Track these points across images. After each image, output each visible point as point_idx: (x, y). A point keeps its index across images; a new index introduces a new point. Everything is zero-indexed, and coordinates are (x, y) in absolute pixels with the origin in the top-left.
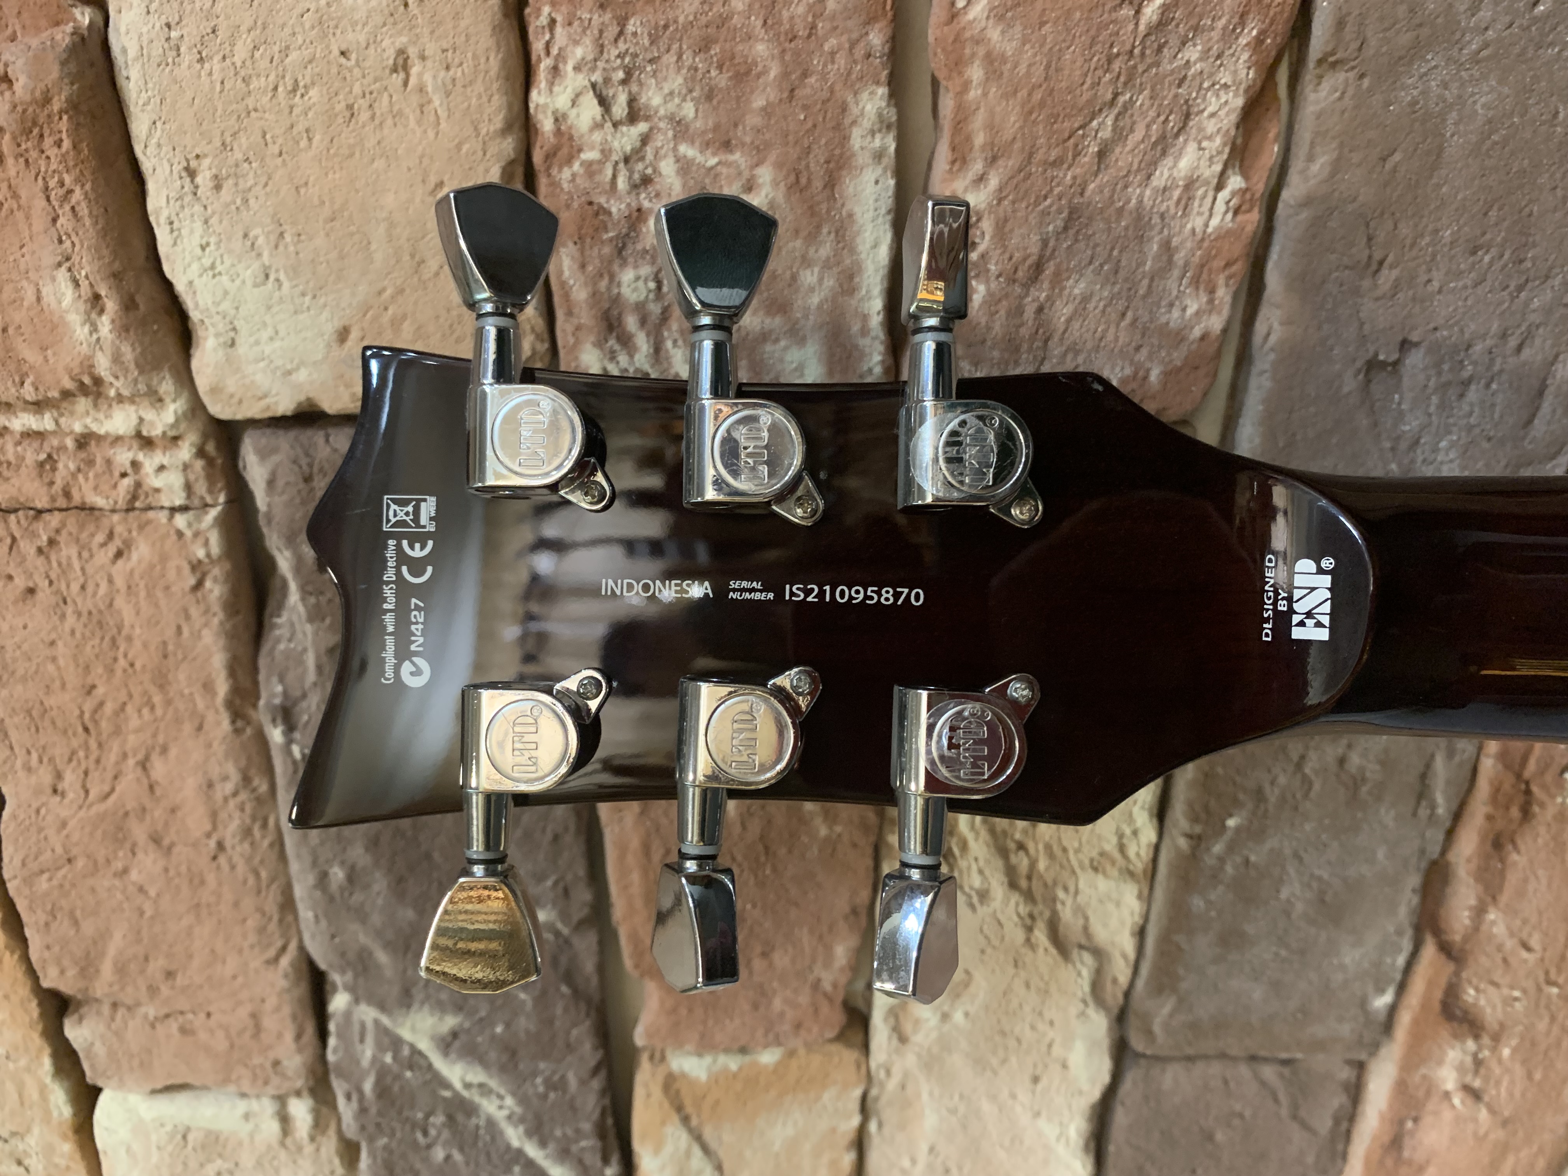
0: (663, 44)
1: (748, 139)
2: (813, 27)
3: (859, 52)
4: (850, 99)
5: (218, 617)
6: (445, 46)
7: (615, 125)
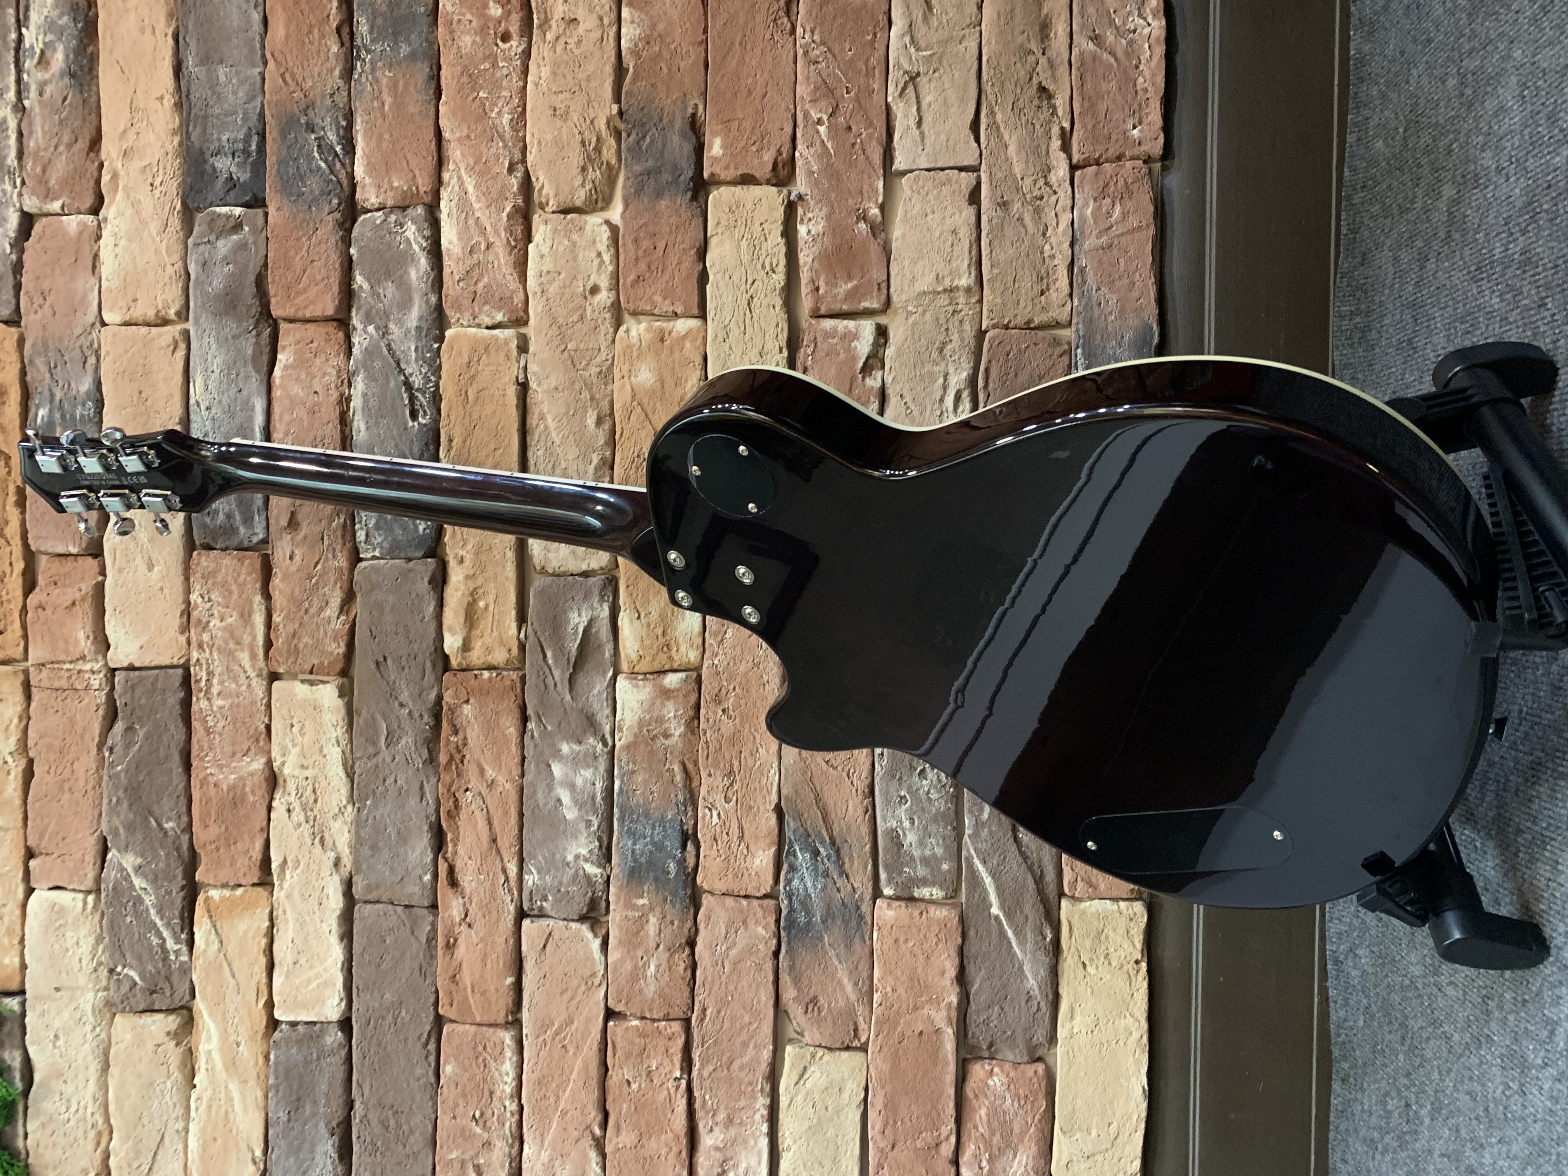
0: (215, 586)
1: (232, 606)
2: (245, 583)
3: (256, 589)
4: (253, 599)
5: (100, 719)
6: (171, 586)
7: (206, 603)
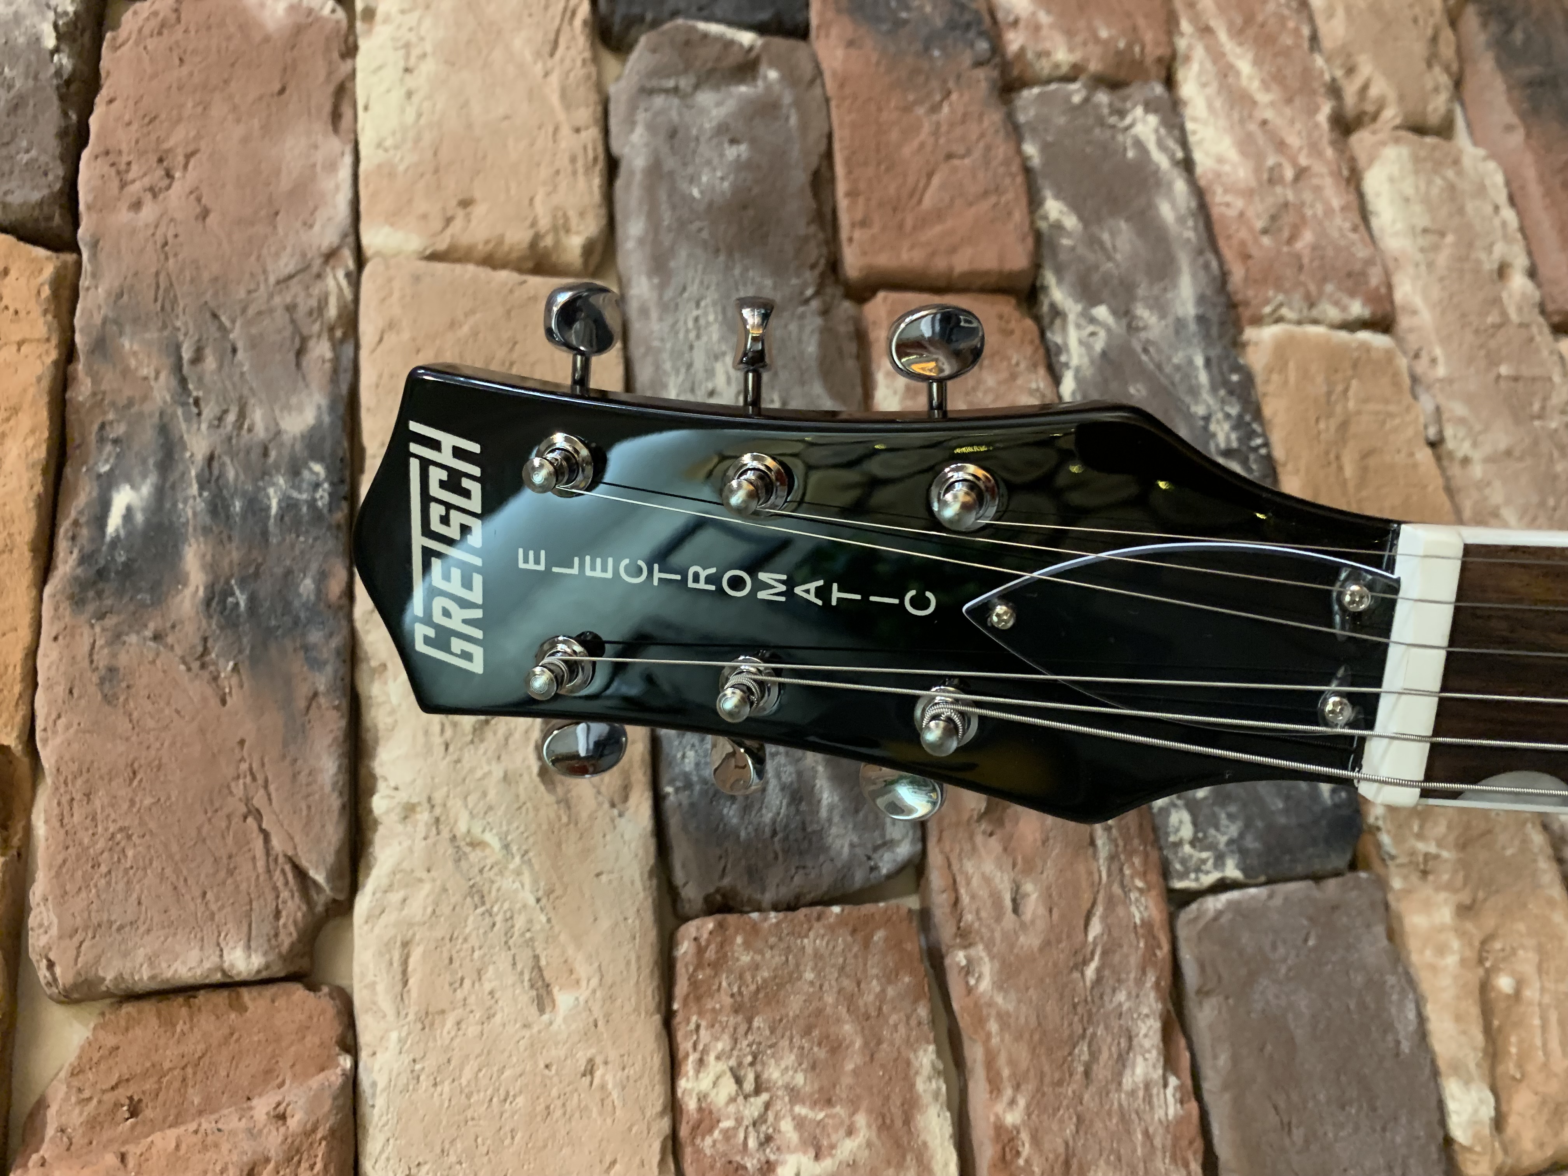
0: (779, 1032)
1: (844, 1096)
2: (880, 1009)
3: (913, 1022)
4: (912, 1056)
6: (622, 1051)
7: (746, 1097)
